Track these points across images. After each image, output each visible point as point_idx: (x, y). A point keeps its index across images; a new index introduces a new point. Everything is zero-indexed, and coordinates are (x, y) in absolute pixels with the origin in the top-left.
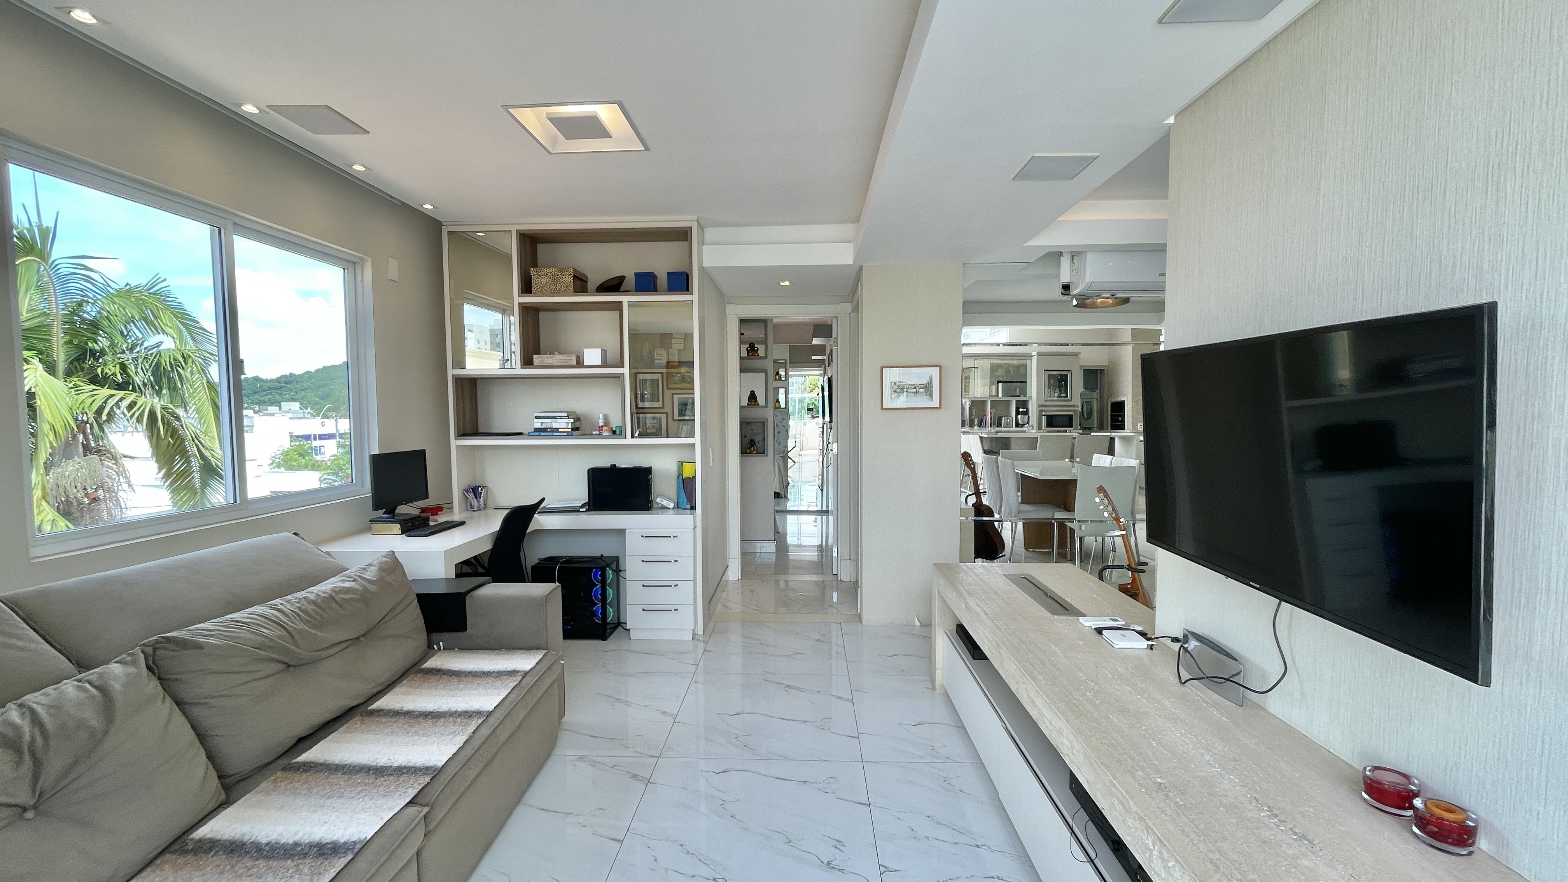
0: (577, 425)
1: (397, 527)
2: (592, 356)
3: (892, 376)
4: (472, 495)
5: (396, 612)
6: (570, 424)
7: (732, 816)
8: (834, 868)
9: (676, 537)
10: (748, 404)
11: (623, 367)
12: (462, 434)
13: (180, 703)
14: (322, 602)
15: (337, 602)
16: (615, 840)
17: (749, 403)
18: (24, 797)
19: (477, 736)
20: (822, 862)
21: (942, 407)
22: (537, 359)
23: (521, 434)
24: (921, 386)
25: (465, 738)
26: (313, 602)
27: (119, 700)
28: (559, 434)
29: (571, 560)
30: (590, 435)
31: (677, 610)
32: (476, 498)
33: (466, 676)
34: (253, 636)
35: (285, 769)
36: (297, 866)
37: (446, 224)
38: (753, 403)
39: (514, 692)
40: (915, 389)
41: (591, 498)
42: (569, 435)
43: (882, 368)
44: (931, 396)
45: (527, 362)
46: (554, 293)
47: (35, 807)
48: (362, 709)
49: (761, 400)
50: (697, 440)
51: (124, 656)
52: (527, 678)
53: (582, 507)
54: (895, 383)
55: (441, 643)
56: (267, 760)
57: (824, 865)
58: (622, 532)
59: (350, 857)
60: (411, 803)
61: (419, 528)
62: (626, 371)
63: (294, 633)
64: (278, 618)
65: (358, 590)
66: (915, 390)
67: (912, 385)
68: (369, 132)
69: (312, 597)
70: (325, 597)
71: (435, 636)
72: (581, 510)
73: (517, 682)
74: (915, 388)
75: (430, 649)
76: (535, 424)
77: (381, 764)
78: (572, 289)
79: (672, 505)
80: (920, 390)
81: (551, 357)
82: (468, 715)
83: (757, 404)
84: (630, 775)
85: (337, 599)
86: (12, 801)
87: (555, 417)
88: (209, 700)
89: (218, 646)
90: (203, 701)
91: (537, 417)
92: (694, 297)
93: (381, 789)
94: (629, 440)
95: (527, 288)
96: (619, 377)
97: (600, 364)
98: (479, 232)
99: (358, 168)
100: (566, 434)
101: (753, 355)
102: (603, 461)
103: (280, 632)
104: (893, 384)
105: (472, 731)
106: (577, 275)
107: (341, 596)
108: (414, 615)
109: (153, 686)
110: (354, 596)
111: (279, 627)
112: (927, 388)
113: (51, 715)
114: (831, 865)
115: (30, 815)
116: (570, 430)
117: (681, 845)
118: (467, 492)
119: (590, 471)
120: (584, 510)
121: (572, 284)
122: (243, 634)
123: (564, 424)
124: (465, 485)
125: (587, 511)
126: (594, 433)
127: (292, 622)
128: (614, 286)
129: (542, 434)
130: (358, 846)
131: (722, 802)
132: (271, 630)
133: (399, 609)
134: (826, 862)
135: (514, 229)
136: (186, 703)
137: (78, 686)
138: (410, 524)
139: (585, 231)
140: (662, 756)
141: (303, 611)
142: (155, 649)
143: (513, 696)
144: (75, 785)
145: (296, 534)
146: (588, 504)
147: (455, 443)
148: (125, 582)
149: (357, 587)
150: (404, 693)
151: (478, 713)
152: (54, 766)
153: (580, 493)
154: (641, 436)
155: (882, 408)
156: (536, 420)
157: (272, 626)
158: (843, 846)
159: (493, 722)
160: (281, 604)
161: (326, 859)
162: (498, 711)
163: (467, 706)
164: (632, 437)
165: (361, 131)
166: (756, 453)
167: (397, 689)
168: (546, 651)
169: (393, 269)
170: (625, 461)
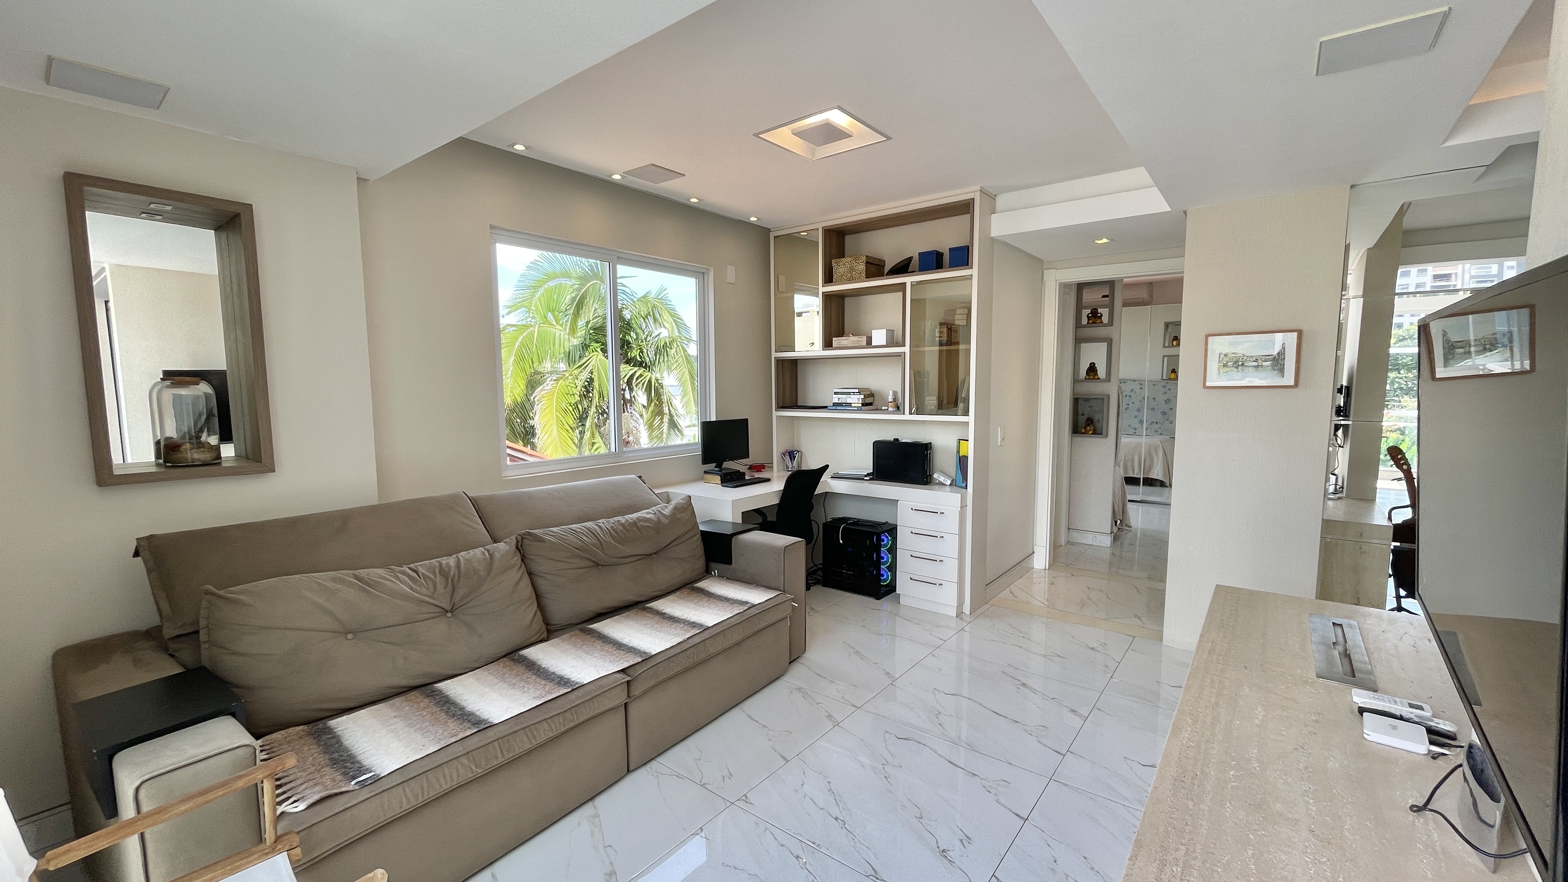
0: (869, 400)
1: (718, 479)
2: (879, 337)
3: (1220, 346)
4: (788, 457)
5: (680, 541)
6: (861, 400)
7: (886, 777)
8: (946, 857)
9: (943, 513)
10: (1086, 379)
11: (904, 346)
12: (781, 407)
13: (530, 574)
14: (628, 525)
15: (638, 528)
16: (783, 758)
17: (1087, 377)
18: (446, 605)
19: (690, 641)
20: (938, 847)
21: (1300, 383)
22: (836, 341)
23: (826, 407)
24: (1266, 358)
25: (681, 640)
26: (623, 525)
27: (496, 564)
28: (851, 409)
29: (857, 522)
30: (878, 410)
31: (941, 585)
32: (791, 460)
33: (715, 598)
34: (575, 540)
35: (581, 630)
36: (545, 685)
37: (773, 230)
38: (1092, 377)
39: (735, 617)
40: (1258, 364)
41: (875, 470)
42: (859, 410)
43: (1207, 336)
44: (1282, 371)
45: (828, 344)
46: (851, 280)
47: (451, 611)
48: (641, 606)
49: (1101, 372)
50: (971, 419)
51: (508, 539)
52: (752, 609)
53: (866, 476)
54: (1226, 355)
55: (716, 571)
56: (574, 622)
57: (938, 850)
58: (895, 502)
59: (569, 690)
60: (623, 671)
61: (736, 480)
62: (906, 349)
63: (603, 544)
64: (596, 531)
65: (654, 521)
66: (1256, 364)
67: (1251, 356)
68: (684, 175)
69: (623, 521)
70: (630, 522)
71: (713, 565)
72: (865, 478)
73: (742, 611)
74: (1256, 360)
75: (707, 573)
76: (834, 399)
77: (624, 642)
78: (864, 275)
79: (948, 482)
80: (1264, 364)
81: (846, 339)
82: (694, 625)
83: (1096, 377)
84: (827, 714)
85: (639, 525)
86: (441, 605)
87: (849, 393)
88: (547, 576)
89: (554, 543)
90: (543, 575)
91: (836, 393)
92: (974, 272)
93: (613, 657)
94: (907, 417)
95: (829, 279)
96: (901, 355)
97: (885, 344)
98: (802, 232)
99: (694, 200)
100: (856, 409)
101: (1094, 323)
102: (888, 435)
103: (595, 541)
104: (1222, 356)
105: (687, 637)
106: (871, 261)
107: (641, 523)
108: (696, 546)
109: (517, 559)
110: (649, 524)
111: (595, 538)
112: (1278, 362)
113: (465, 564)
114: (945, 854)
115: (449, 615)
116: (861, 405)
117: (829, 783)
118: (784, 455)
119: (875, 444)
120: (868, 478)
121: (864, 271)
122: (572, 538)
123: (856, 400)
124: (783, 450)
125: (870, 479)
126: (883, 408)
127: (604, 536)
128: (902, 268)
129: (838, 408)
130: (577, 686)
131: (885, 763)
132: (589, 539)
133: (683, 539)
134: (941, 849)
135: (820, 227)
136: (533, 574)
137: (483, 552)
138: (728, 477)
139: (882, 218)
140: (862, 708)
141: (614, 530)
142: (523, 538)
143: (732, 619)
144: (469, 605)
145: (640, 477)
146: (872, 474)
147: (776, 414)
148: (530, 496)
149: (654, 518)
150: (673, 601)
151: (701, 625)
152: (460, 592)
153: (866, 464)
154: (918, 413)
155: (1205, 387)
156: (834, 396)
157: (590, 535)
158: (969, 843)
159: (707, 634)
160: (603, 523)
161: (559, 686)
162: (715, 628)
163: (698, 619)
164: (910, 413)
165: (679, 175)
166: (1092, 434)
167: (670, 598)
168: (781, 592)
169: (731, 274)
170: (907, 436)
